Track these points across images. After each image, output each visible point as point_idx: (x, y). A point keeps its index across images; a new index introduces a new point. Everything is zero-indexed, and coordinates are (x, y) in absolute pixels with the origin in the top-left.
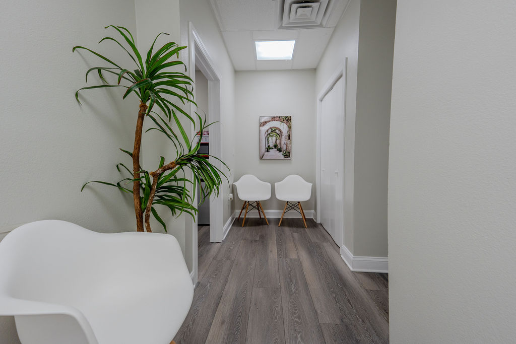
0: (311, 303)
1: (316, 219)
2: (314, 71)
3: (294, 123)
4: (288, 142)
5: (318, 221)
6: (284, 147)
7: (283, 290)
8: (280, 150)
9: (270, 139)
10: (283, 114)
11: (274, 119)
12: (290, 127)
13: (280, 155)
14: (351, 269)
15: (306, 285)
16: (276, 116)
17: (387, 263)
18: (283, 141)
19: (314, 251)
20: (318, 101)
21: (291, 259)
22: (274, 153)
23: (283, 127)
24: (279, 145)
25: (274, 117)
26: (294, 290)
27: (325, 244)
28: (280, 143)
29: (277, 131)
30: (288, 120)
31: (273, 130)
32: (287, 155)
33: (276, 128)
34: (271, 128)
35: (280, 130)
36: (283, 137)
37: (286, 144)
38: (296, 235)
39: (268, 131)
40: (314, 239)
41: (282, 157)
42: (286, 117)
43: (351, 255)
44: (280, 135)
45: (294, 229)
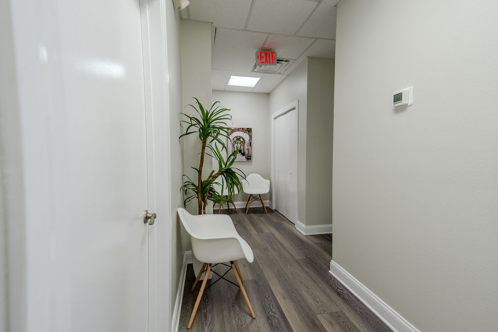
0: (289, 252)
1: (272, 207)
2: (268, 95)
3: (254, 133)
4: (250, 148)
5: (274, 208)
6: (247, 152)
7: (270, 248)
8: (243, 154)
9: (236, 145)
10: (246, 126)
11: (239, 130)
12: (251, 137)
13: (244, 158)
14: (304, 234)
15: (282, 245)
16: (240, 127)
17: (331, 228)
18: (246, 147)
19: (278, 227)
20: (273, 119)
21: (266, 233)
22: (239, 156)
23: (246, 136)
24: (242, 150)
25: (239, 129)
26: (276, 248)
27: (283, 222)
28: (244, 149)
29: (241, 139)
30: (249, 131)
31: (238, 138)
32: (249, 158)
33: (240, 137)
34: (236, 137)
35: (243, 139)
36: (245, 144)
37: (248, 150)
38: (261, 218)
39: (234, 139)
40: (275, 220)
41: (245, 160)
42: (248, 129)
43: (304, 226)
44: (244, 142)
45: (258, 215)
